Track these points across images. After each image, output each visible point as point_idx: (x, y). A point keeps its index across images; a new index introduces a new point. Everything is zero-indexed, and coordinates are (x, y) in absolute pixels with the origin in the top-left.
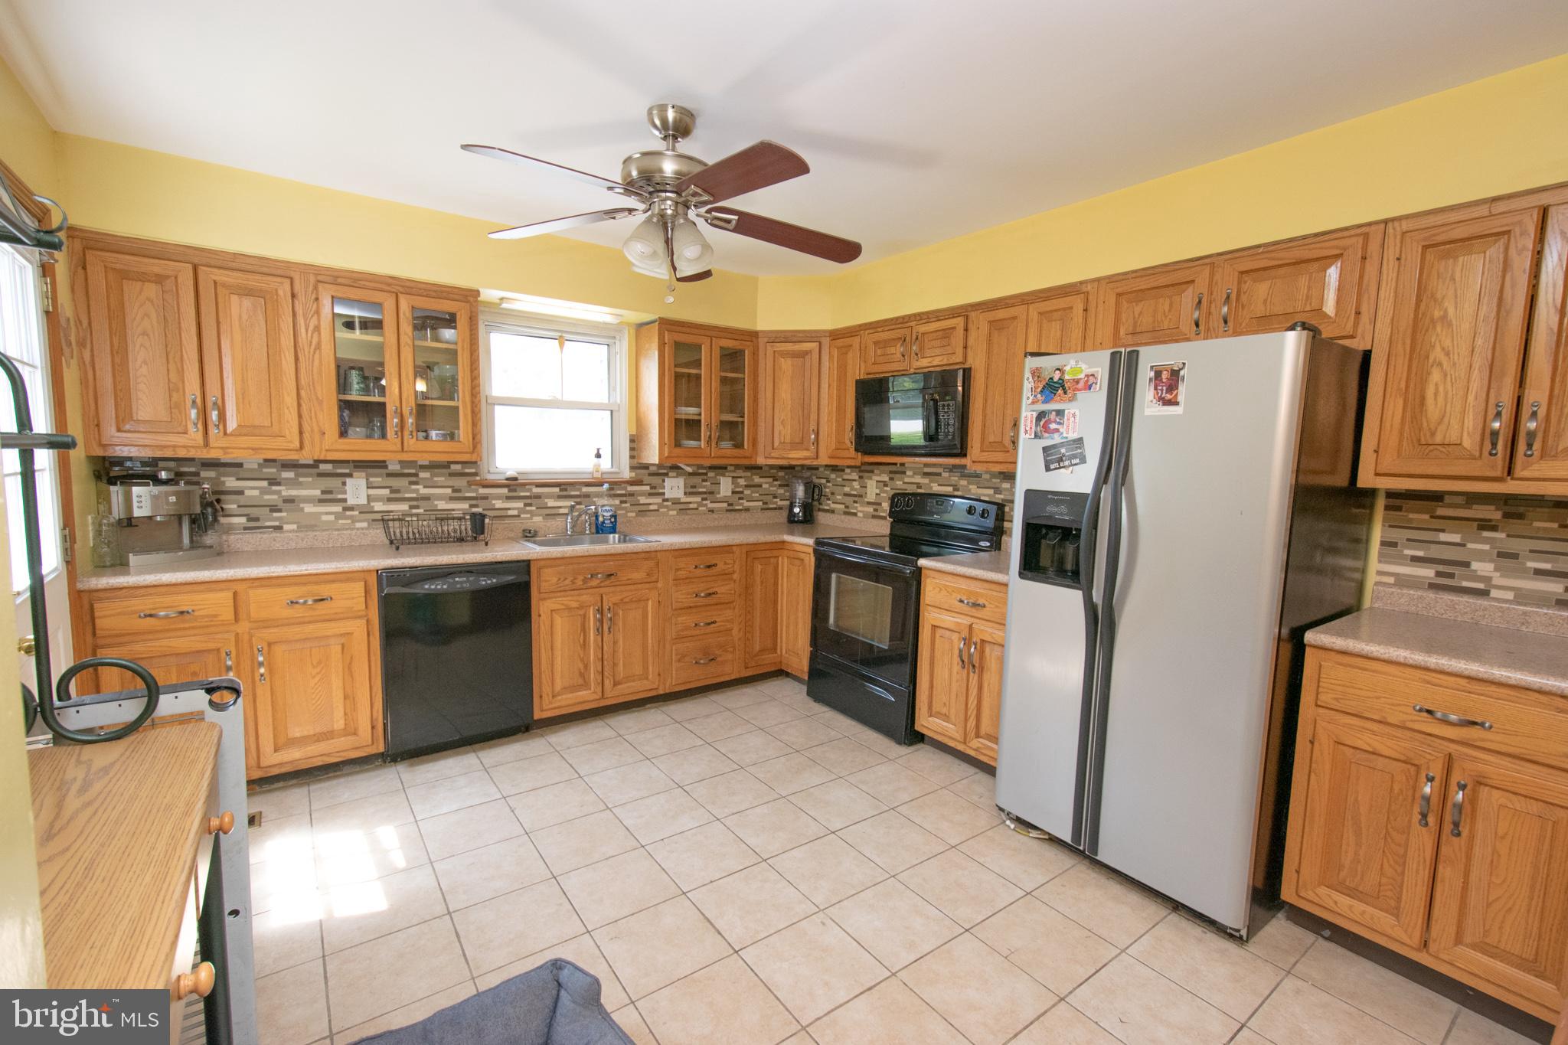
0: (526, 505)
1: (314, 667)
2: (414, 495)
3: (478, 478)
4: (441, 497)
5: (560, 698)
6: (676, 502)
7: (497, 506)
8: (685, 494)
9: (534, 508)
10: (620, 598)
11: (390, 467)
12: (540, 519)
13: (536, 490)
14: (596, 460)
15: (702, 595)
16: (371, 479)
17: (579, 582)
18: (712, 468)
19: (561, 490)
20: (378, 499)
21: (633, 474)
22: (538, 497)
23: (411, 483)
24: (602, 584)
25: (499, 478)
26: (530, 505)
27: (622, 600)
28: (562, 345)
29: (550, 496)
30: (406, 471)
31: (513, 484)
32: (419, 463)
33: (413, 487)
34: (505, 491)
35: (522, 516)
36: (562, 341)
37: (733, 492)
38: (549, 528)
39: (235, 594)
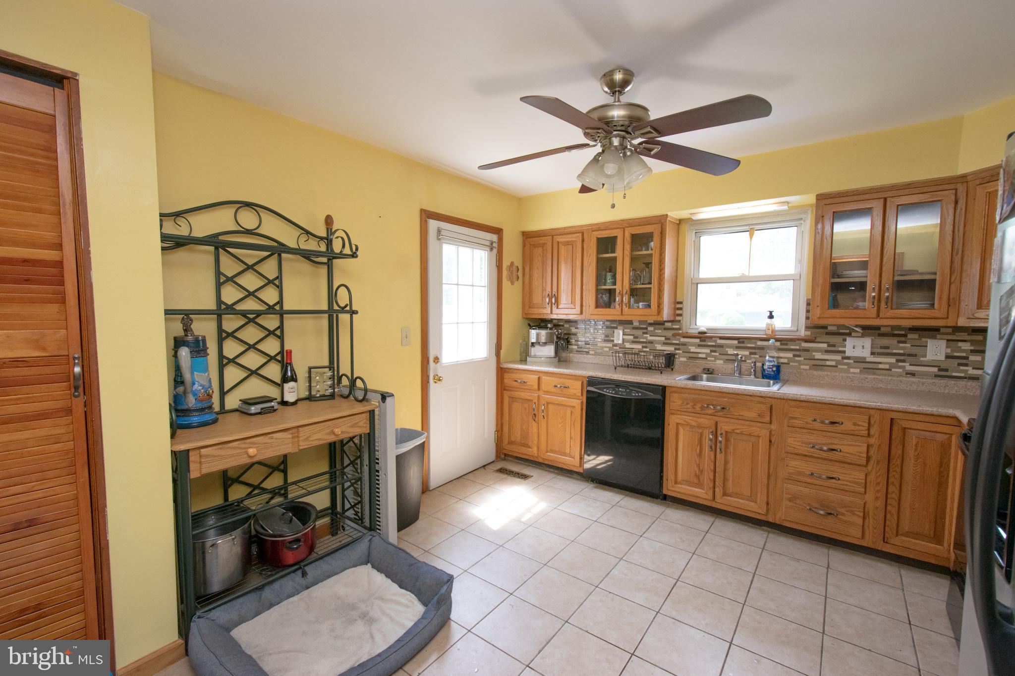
0: (712, 351)
1: (561, 419)
2: (645, 340)
3: (681, 332)
4: (658, 342)
5: (680, 486)
6: (859, 361)
7: (692, 351)
8: (872, 353)
9: (718, 354)
10: (733, 428)
11: (634, 324)
12: (722, 362)
13: (719, 341)
14: (769, 321)
15: (825, 448)
16: (625, 330)
17: (698, 408)
18: (914, 329)
19: (739, 343)
20: (628, 341)
21: (809, 333)
22: (721, 346)
23: (644, 333)
24: (716, 414)
25: (694, 332)
26: (715, 351)
27: (733, 430)
28: (751, 236)
29: (730, 346)
30: (641, 326)
31: (703, 337)
32: (649, 322)
33: (645, 335)
34: (698, 341)
35: (708, 358)
36: (751, 232)
37: (947, 357)
38: (725, 369)
39: (539, 378)
